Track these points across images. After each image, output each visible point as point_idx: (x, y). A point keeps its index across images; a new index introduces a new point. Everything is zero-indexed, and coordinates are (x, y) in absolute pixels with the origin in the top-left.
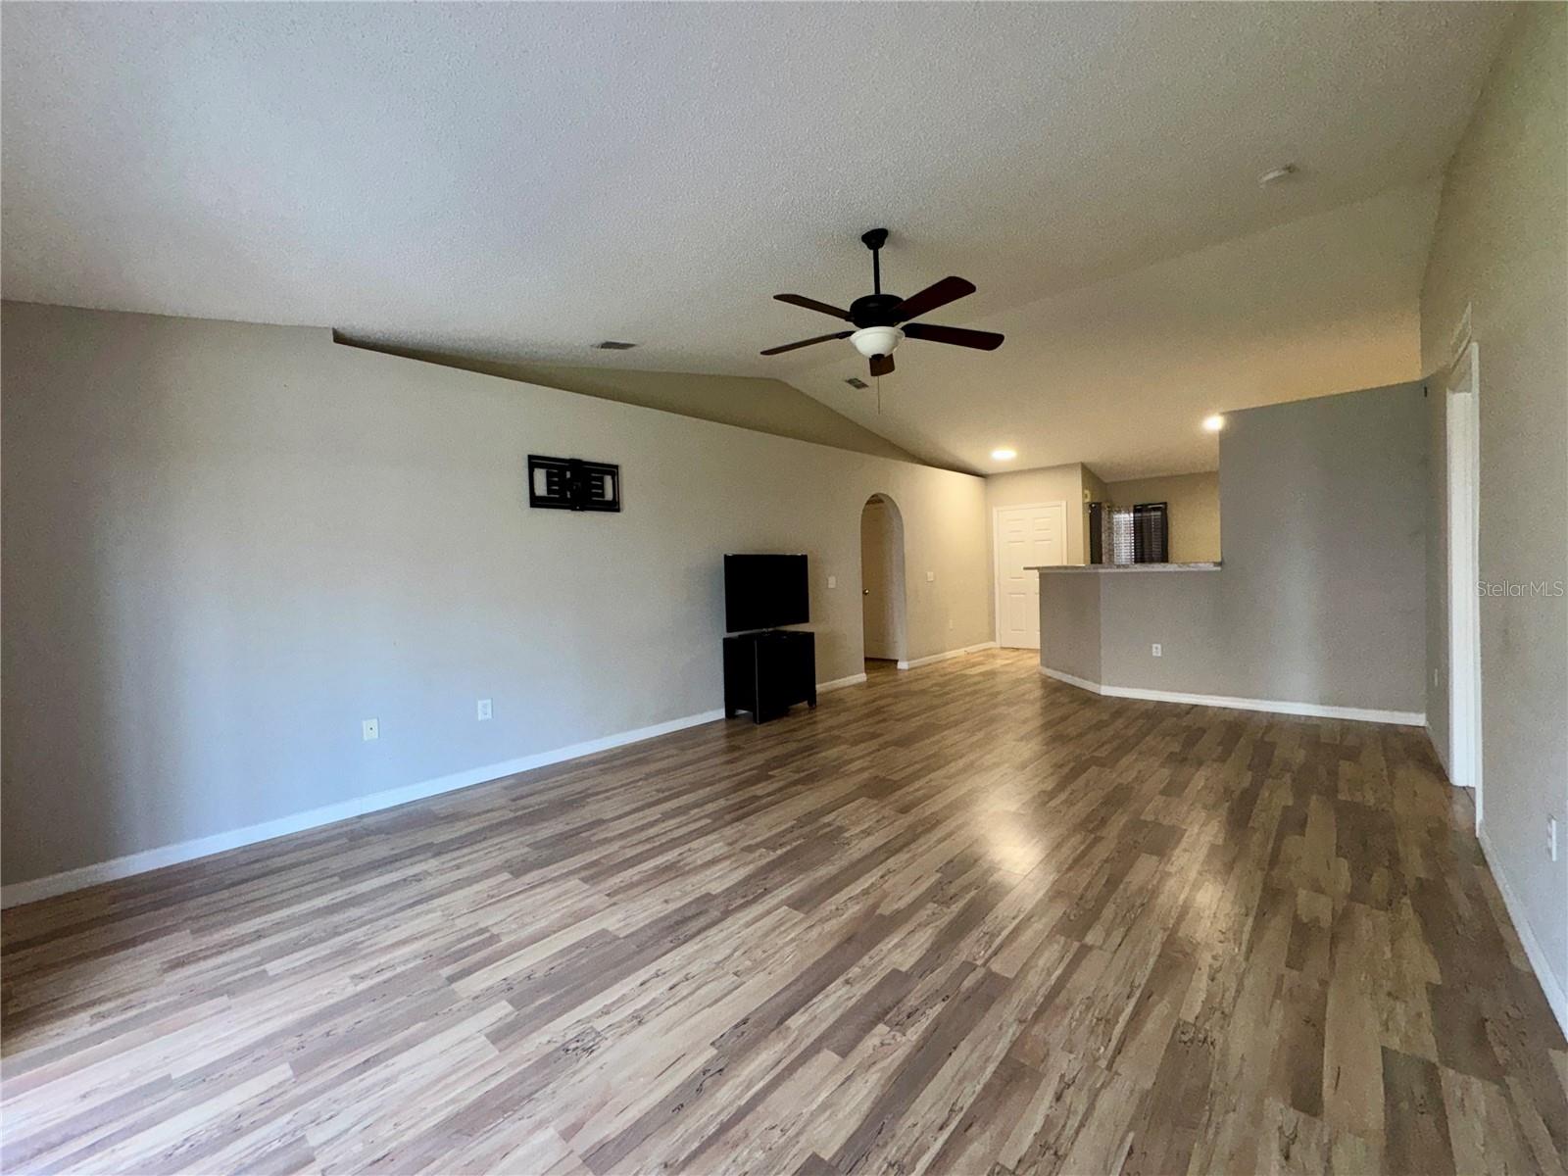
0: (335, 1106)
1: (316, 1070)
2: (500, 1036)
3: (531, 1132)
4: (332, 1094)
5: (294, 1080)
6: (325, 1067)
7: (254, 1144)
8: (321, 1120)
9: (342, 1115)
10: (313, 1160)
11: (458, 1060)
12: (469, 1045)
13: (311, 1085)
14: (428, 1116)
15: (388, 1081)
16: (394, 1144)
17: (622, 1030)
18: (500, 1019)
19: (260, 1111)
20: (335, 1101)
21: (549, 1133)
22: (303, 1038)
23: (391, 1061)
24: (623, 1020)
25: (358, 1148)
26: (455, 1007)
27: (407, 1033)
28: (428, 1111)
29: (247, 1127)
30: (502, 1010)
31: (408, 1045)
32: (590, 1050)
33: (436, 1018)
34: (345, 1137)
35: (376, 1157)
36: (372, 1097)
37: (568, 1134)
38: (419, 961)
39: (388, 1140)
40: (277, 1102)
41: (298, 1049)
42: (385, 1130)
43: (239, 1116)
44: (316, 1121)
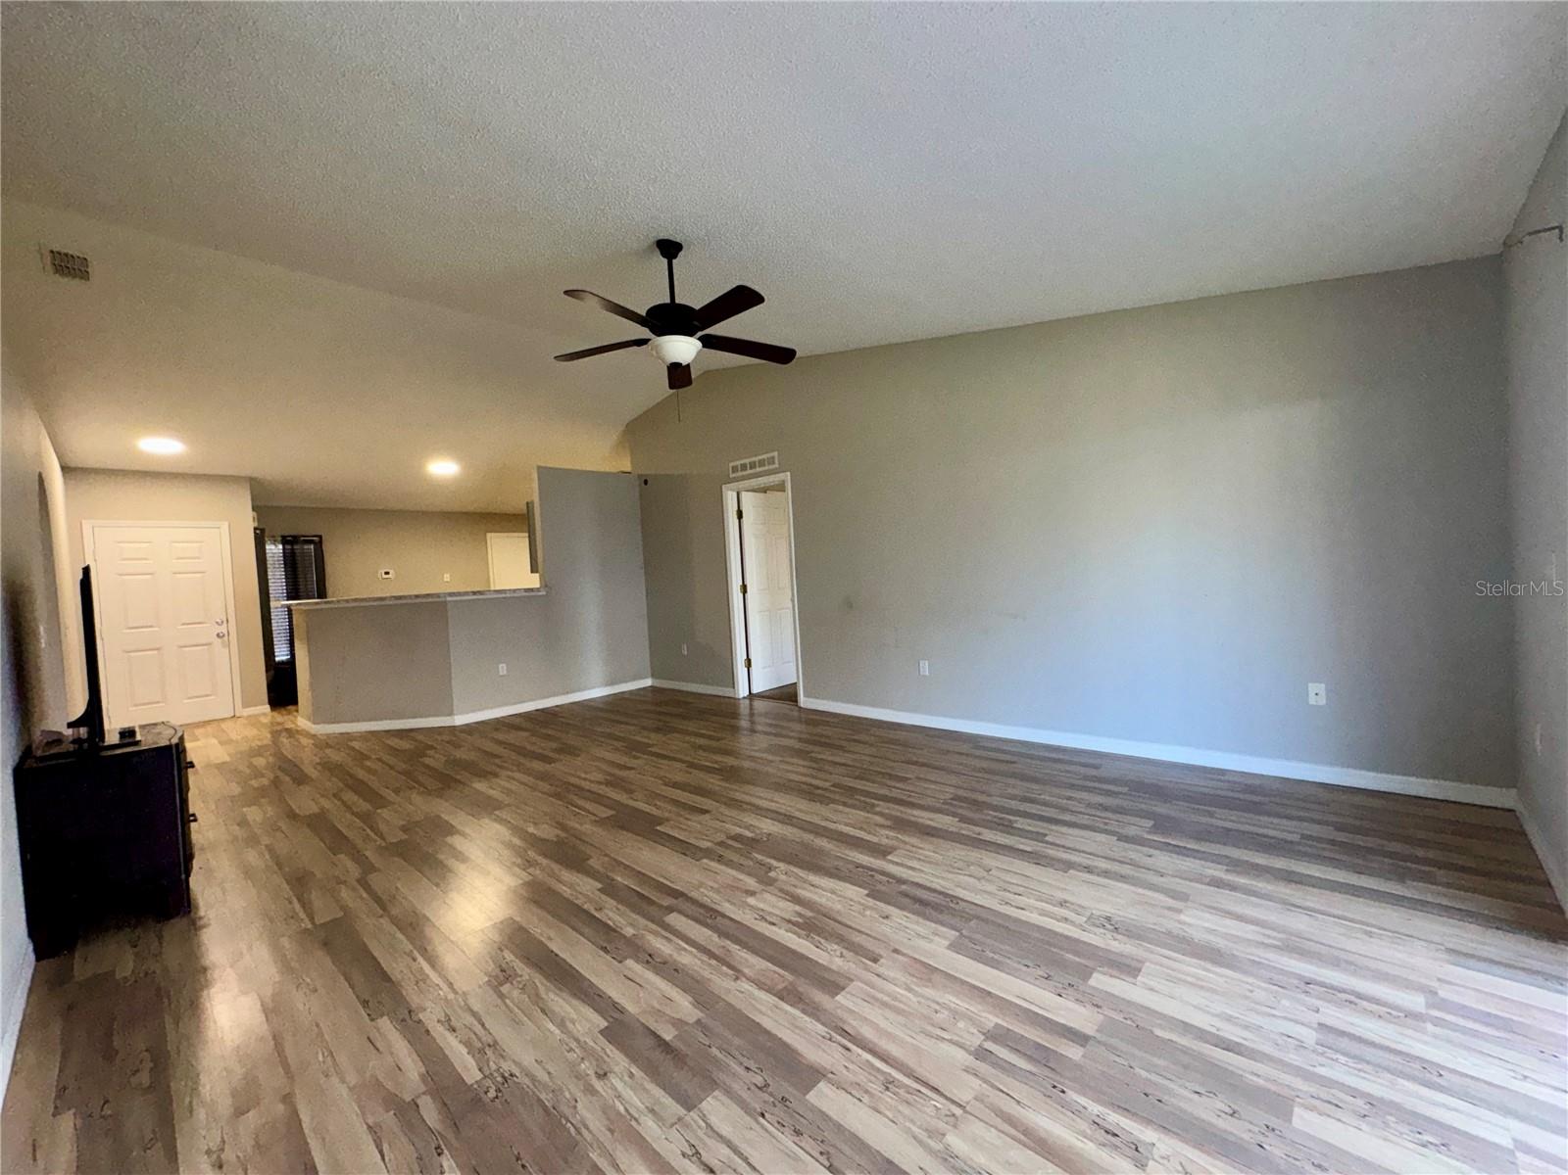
0: (1280, 1042)
1: (1273, 1088)
2: (1128, 968)
3: (1190, 925)
4: (1276, 1054)
5: (1298, 1100)
6: (1261, 1082)
7: (1357, 1076)
8: (1297, 1043)
9: (1282, 1031)
10: (1319, 1024)
11: (1172, 984)
12: (1152, 984)
13: (1287, 1079)
14: (1227, 977)
15: (1229, 1019)
16: (1263, 985)
17: (1079, 909)
18: (1111, 976)
19: (1345, 1102)
20: (1277, 1045)
21: (1182, 917)
22: (1261, 1138)
23: (1214, 1030)
24: (1071, 911)
25: (1285, 1002)
26: (1119, 1017)
27: (1174, 1037)
28: (1225, 979)
29: (1361, 1097)
30: (1100, 981)
31: (1186, 1028)
32: (1108, 919)
33: (1141, 1025)
34: (1289, 1016)
35: (1279, 989)
36: (1248, 1019)
37: (1179, 911)
38: (1072, 1095)
39: (1265, 990)
40: (1324, 1094)
41: (1273, 1130)
42: (1260, 995)
43: (1365, 1116)
44: (1301, 1046)
